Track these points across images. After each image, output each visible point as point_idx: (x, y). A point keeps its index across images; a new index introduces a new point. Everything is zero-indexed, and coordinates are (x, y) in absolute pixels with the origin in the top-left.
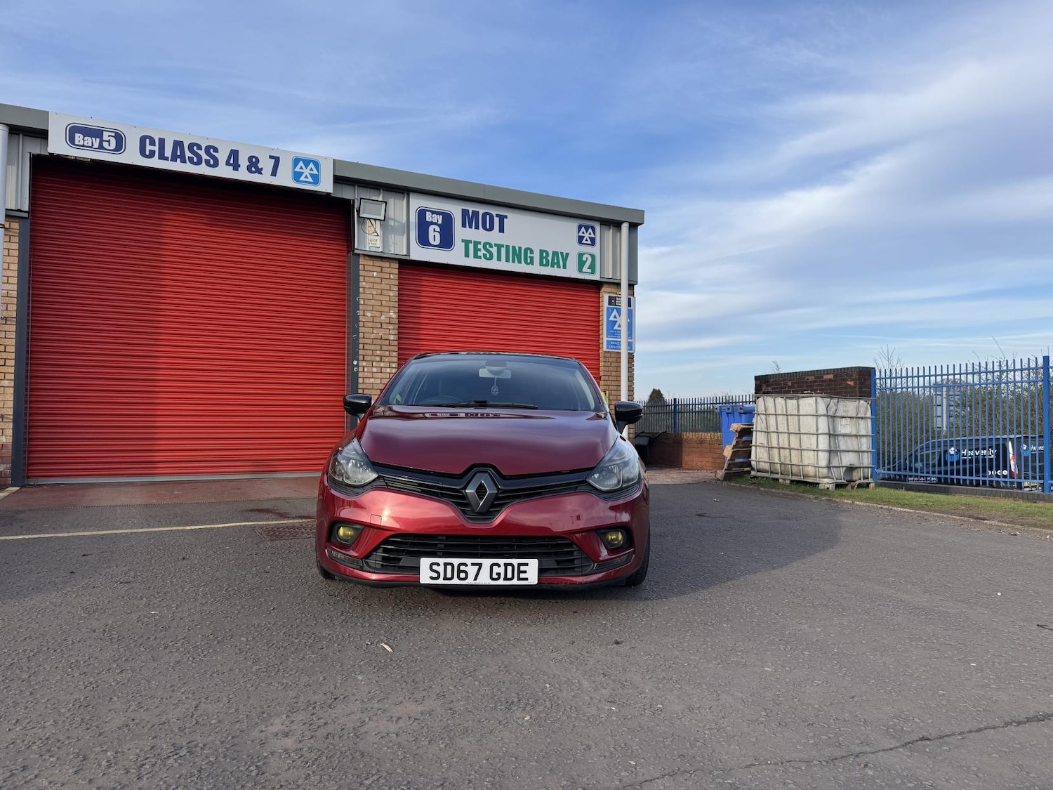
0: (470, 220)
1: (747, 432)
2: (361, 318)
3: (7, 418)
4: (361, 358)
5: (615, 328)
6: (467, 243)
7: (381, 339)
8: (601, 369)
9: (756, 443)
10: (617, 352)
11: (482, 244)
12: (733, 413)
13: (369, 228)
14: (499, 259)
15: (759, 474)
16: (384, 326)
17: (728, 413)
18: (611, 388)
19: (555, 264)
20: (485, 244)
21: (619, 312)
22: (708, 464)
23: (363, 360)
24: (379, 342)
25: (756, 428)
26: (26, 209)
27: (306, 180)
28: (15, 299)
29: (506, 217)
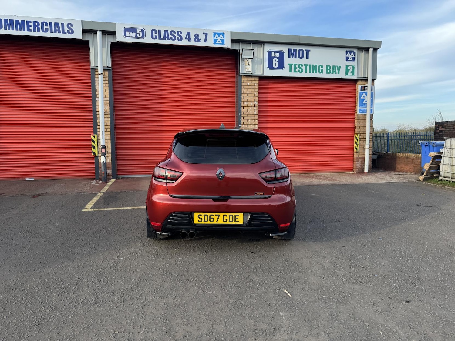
0: (292, 54)
1: (438, 157)
2: (242, 105)
3: (109, 152)
4: (242, 123)
5: (363, 103)
6: (290, 65)
7: (251, 114)
8: (356, 123)
9: (443, 163)
10: (365, 115)
11: (298, 65)
12: (429, 145)
13: (246, 62)
14: (306, 72)
15: (444, 179)
16: (252, 108)
17: (426, 146)
18: (361, 132)
19: (334, 72)
20: (299, 65)
21: (366, 94)
22: (411, 170)
23: (243, 124)
24: (250, 115)
25: (444, 155)
26: (110, 66)
27: (219, 43)
28: (109, 104)
29: (310, 51)
